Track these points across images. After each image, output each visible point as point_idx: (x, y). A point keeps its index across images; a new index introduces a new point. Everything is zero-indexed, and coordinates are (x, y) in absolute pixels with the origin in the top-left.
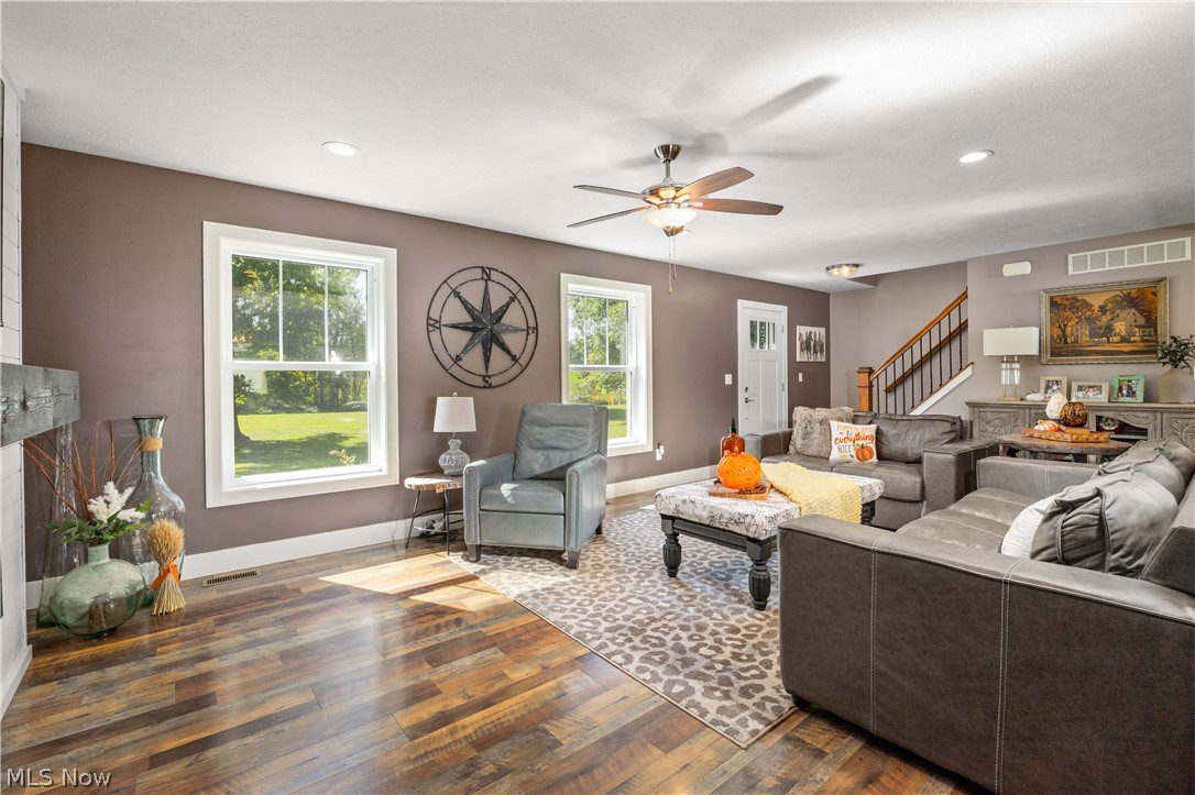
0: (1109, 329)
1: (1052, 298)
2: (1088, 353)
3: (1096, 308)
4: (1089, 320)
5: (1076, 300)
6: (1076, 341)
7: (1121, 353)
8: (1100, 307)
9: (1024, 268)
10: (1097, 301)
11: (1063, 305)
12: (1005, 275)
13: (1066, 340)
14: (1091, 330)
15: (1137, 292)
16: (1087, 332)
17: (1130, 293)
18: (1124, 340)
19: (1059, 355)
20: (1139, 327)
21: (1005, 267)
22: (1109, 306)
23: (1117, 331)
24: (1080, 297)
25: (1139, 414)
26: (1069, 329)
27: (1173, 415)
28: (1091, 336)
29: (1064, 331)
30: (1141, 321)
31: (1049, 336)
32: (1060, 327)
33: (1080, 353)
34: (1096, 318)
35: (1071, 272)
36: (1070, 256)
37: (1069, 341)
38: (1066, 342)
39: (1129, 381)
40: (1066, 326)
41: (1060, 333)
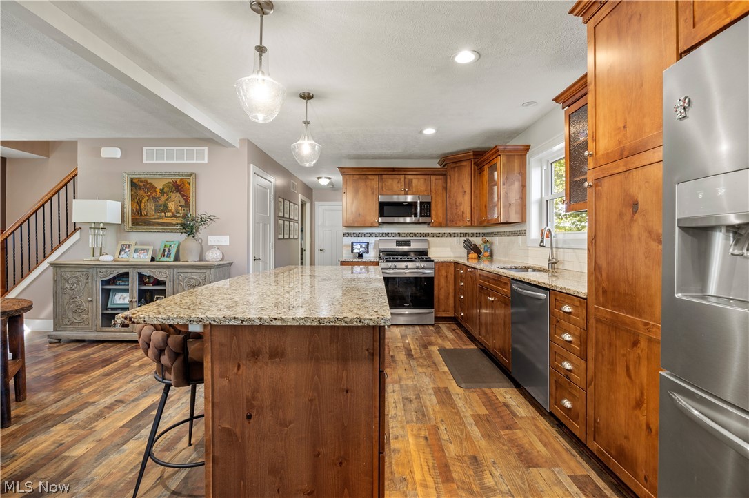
0: (166, 206)
1: (132, 180)
2: (154, 224)
3: (158, 190)
4: (155, 199)
5: (147, 183)
6: (147, 214)
7: (171, 224)
8: (161, 189)
9: (116, 153)
10: (159, 185)
11: (140, 186)
12: (103, 156)
13: (141, 213)
14: (156, 206)
15: (180, 181)
16: (153, 208)
17: (176, 182)
18: (174, 216)
19: (137, 224)
20: (182, 206)
21: (103, 149)
22: (166, 189)
23: (170, 208)
24: (149, 181)
25: (161, 270)
26: (143, 205)
27: (180, 271)
28: (156, 211)
29: (140, 206)
30: (183, 202)
31: (130, 210)
32: (137, 202)
33: (149, 224)
34: (158, 198)
35: (145, 161)
36: (145, 148)
37: (143, 214)
38: (141, 215)
39: (170, 245)
40: (141, 202)
41: (138, 207)
